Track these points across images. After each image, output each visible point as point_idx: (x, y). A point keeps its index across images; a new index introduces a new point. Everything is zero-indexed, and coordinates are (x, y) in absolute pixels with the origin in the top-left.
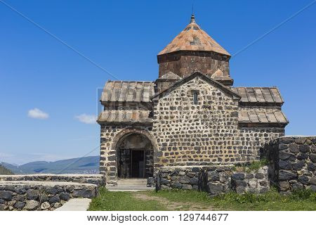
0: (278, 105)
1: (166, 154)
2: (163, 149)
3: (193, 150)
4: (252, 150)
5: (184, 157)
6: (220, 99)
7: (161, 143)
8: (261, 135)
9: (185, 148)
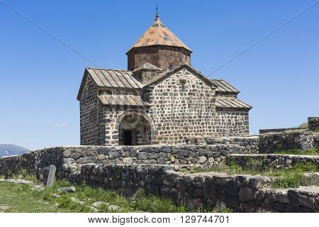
0: (235, 94)
1: (161, 133)
2: (158, 129)
3: (182, 129)
4: (226, 129)
5: (175, 135)
6: (202, 87)
7: (157, 123)
8: (232, 117)
9: (176, 128)
